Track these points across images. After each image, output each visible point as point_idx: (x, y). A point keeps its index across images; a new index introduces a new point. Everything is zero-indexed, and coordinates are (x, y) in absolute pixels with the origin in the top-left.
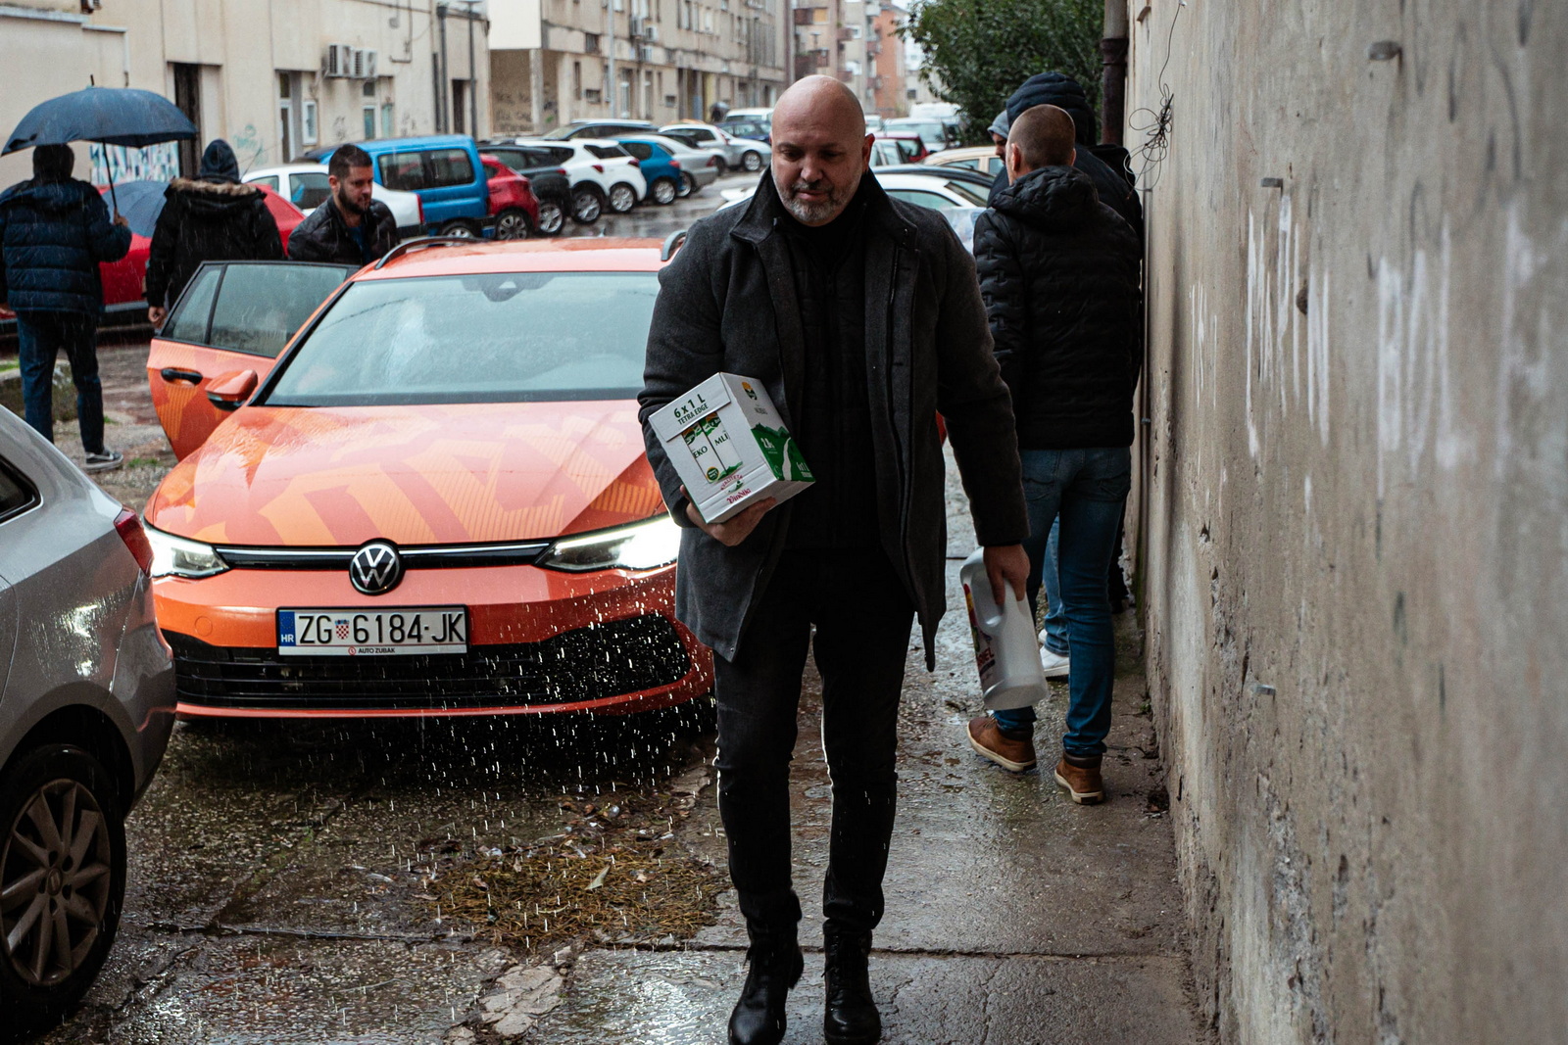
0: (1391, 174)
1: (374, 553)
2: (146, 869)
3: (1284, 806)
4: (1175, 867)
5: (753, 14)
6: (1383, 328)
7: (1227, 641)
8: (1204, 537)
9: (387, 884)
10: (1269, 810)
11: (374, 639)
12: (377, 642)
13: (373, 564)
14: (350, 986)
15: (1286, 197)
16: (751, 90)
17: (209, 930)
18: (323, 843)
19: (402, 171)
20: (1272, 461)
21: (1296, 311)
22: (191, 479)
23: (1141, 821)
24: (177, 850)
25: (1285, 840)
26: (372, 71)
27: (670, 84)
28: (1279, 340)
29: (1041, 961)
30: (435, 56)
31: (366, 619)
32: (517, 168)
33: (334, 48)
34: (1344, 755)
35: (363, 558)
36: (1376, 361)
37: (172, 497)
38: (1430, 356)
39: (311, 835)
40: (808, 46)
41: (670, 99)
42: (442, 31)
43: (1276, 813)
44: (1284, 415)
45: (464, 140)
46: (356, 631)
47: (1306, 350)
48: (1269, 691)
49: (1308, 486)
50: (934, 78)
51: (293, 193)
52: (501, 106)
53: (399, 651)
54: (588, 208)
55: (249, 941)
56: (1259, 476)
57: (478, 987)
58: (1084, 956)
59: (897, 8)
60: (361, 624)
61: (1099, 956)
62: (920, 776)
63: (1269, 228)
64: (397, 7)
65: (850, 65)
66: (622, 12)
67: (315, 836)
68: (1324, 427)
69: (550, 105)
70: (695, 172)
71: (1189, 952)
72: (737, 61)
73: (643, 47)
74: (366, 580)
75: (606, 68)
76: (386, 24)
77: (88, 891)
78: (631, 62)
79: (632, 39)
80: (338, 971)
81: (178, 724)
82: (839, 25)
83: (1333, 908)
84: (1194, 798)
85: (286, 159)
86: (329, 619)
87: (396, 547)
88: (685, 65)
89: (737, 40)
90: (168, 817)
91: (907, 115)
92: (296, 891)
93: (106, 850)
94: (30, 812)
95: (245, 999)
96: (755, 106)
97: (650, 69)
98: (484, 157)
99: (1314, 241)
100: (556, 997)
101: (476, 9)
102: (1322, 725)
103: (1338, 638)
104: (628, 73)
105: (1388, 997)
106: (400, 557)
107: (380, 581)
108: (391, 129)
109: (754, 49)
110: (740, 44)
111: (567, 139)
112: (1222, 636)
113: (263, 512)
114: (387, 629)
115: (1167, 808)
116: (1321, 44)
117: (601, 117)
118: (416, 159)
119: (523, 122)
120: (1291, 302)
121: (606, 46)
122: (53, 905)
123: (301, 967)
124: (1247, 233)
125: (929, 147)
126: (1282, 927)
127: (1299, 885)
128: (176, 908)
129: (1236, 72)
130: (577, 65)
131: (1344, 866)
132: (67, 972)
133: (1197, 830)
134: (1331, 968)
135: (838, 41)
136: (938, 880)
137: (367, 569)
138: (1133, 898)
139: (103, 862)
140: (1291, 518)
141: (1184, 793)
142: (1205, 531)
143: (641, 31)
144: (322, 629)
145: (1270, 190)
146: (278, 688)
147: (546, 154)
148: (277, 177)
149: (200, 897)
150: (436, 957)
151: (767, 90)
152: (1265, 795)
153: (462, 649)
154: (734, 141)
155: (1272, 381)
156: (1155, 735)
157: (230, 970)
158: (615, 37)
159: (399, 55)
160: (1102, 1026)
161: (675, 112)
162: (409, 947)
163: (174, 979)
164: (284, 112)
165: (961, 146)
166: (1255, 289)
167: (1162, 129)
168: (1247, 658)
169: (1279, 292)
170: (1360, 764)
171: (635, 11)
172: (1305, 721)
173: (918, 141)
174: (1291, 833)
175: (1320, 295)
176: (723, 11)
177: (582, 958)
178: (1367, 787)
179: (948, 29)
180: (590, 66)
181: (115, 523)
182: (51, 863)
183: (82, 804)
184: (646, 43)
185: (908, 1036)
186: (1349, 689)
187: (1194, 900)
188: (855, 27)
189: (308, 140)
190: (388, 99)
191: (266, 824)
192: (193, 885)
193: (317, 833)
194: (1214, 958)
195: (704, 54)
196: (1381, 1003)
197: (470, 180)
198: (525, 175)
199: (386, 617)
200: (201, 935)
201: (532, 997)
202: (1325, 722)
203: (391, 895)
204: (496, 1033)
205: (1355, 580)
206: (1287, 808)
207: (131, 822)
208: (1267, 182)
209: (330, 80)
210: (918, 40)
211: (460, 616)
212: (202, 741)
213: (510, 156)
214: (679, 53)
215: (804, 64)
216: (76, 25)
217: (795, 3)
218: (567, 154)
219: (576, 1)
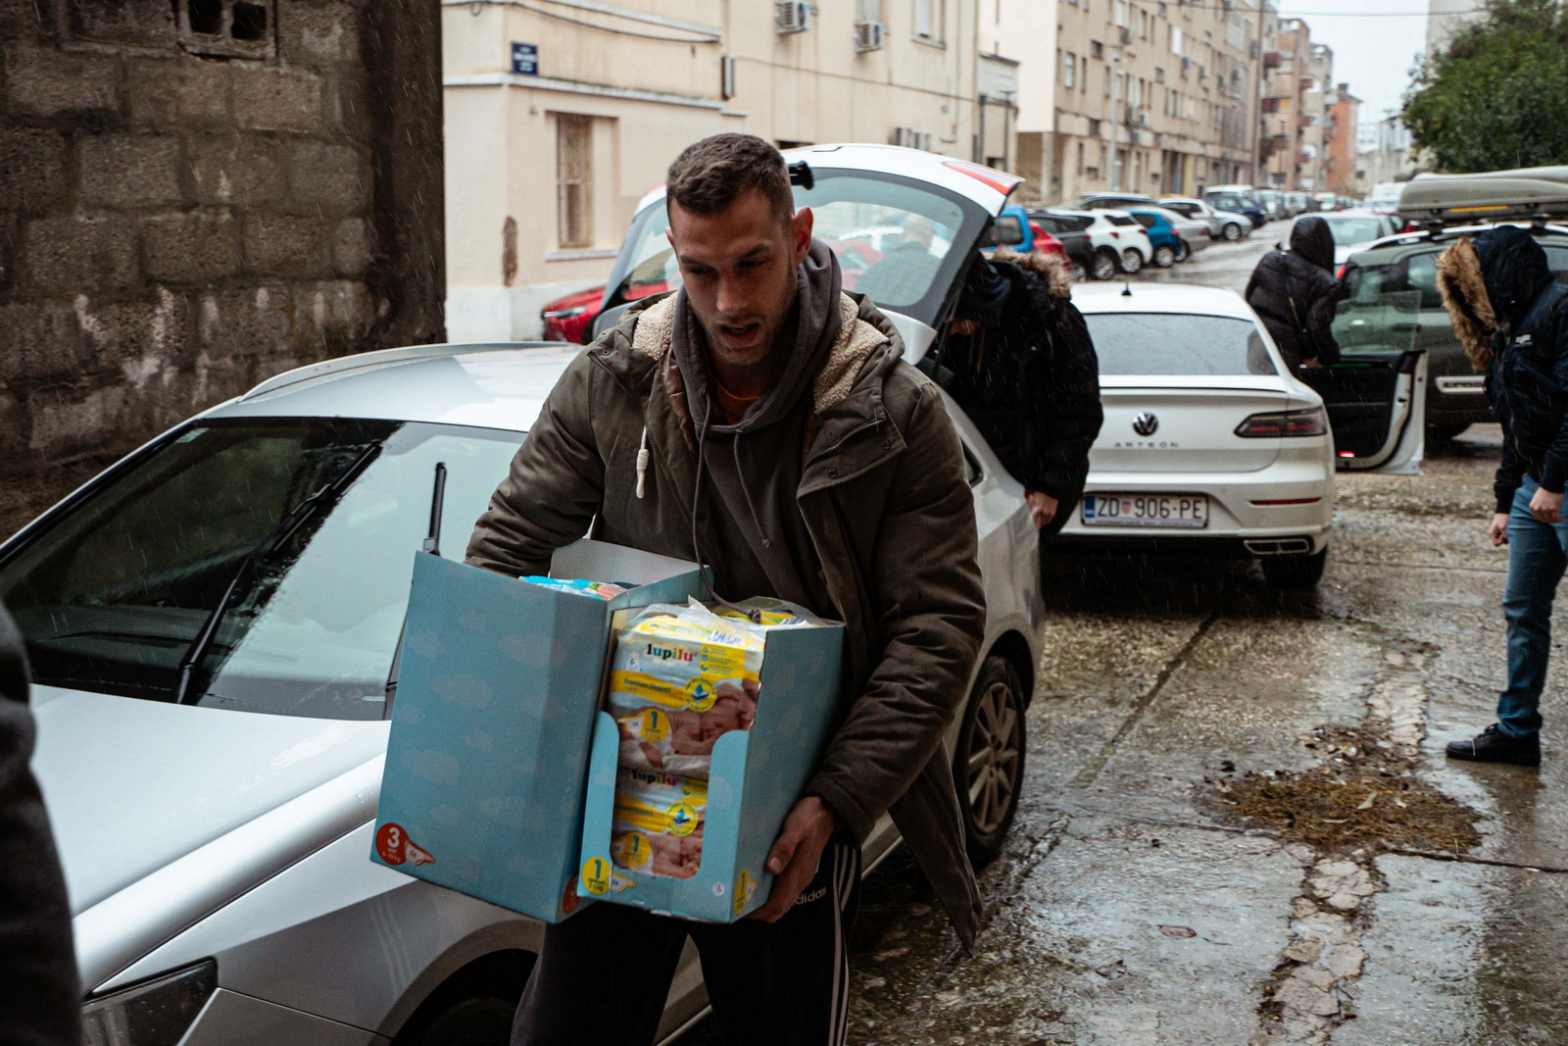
5: (1228, 103)
16: (1223, 170)
27: (1156, 163)
32: (1052, 232)
33: (899, 130)
40: (1273, 131)
41: (1155, 176)
42: (982, 116)
54: (1104, 269)
59: (1351, 97)
64: (949, 96)
65: (1307, 149)
66: (1120, 101)
69: (1056, 180)
70: (1190, 240)
72: (1212, 143)
73: (1135, 131)
75: (1104, 149)
76: (939, 111)
78: (1125, 144)
79: (1127, 124)
82: (1300, 113)
88: (1169, 147)
89: (1213, 126)
96: (1226, 183)
97: (1139, 149)
101: (1011, 98)
104: (1122, 154)
109: (1227, 132)
110: (1216, 129)
111: (1081, 210)
117: (1103, 191)
119: (1032, 195)
121: (1106, 131)
130: (1081, 146)
135: (1299, 127)
143: (1135, 118)
147: (1073, 222)
151: (1236, 169)
154: (1218, 214)
158: (1113, 123)
159: (948, 136)
161: (1158, 187)
171: (1130, 100)
176: (1204, 100)
180: (1091, 147)
184: (1138, 128)
188: (1314, 115)
195: (1185, 138)
197: (1019, 242)
198: (1061, 239)
213: (1045, 222)
214: (1165, 137)
215: (1268, 147)
216: (716, 109)
217: (1263, 93)
218: (1090, 221)
219: (1083, 91)
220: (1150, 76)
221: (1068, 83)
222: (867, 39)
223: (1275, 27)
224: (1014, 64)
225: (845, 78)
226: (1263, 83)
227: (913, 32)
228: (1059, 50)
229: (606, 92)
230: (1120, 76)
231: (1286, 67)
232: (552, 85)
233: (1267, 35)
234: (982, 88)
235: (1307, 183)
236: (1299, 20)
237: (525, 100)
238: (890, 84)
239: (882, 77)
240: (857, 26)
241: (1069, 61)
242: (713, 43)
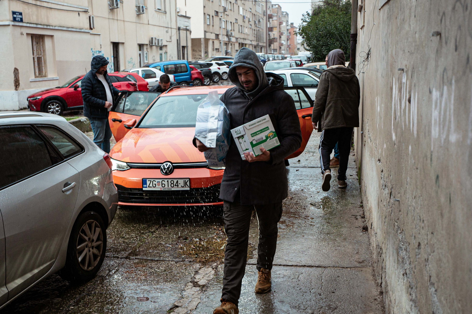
0: (437, 66)
1: (167, 165)
2: (111, 243)
3: (402, 230)
4: (370, 246)
5: (258, 29)
6: (434, 106)
7: (385, 188)
8: (379, 161)
9: (170, 247)
10: (397, 231)
11: (166, 186)
12: (167, 187)
13: (166, 167)
14: (162, 272)
15: (405, 73)
16: (257, 48)
17: (126, 258)
18: (154, 237)
19: (169, 69)
20: (400, 142)
21: (407, 102)
22: (121, 146)
23: (361, 234)
24: (118, 238)
25: (402, 239)
26: (162, 44)
27: (237, 47)
28: (402, 110)
29: (336, 269)
30: (177, 40)
31: (164, 181)
32: (198, 68)
33: (152, 38)
34: (420, 217)
35: (164, 166)
36: (431, 115)
37: (116, 150)
38: (448, 113)
39: (151, 235)
40: (272, 37)
41: (237, 51)
42: (179, 33)
43: (399, 232)
44: (403, 130)
45: (185, 61)
46: (162, 184)
47: (410, 113)
48: (398, 201)
49: (410, 148)
50: (305, 44)
51: (142, 75)
52: (194, 53)
53: (173, 189)
54: (216, 79)
55: (137, 261)
56: (395, 146)
57: (194, 273)
58: (347, 268)
59: (295, 27)
60: (163, 182)
61: (350, 268)
62: (304, 222)
63: (399, 82)
64: (168, 28)
65: (283, 42)
66: (225, 28)
67: (152, 235)
68: (415, 133)
69: (206, 52)
71: (374, 267)
72: (254, 41)
73: (230, 37)
74: (164, 171)
75: (220, 43)
76: (165, 32)
77: (98, 247)
78: (227, 41)
79: (227, 35)
80: (159, 269)
81: (118, 207)
82: (280, 31)
83: (416, 256)
84: (375, 228)
85: (140, 67)
86: (155, 181)
87: (172, 163)
88: (240, 42)
89: (254, 35)
90: (116, 230)
91: (297, 55)
92: (148, 249)
93: (102, 237)
94: (84, 228)
95: (136, 275)
97: (232, 43)
98: (190, 66)
99: (413, 84)
100: (213, 276)
101: (188, 28)
102: (413, 209)
103: (419, 187)
104: (226, 44)
105: (432, 278)
106: (173, 166)
107: (168, 172)
108: (166, 59)
109: (258, 38)
110: (254, 37)
111: (211, 61)
112: (384, 187)
113: (139, 154)
114: (170, 184)
115: (367, 231)
116: (416, 33)
117: (219, 55)
118: (173, 66)
119: (200, 57)
120: (406, 100)
121: (220, 37)
122: (89, 251)
123: (150, 267)
124: (393, 83)
125: (303, 63)
126: (401, 260)
127: (406, 250)
128: (119, 252)
129: (390, 41)
130: (213, 42)
131: (419, 244)
132: (93, 267)
133: (376, 236)
134: (415, 271)
135: (280, 36)
136: (309, 248)
137: (165, 169)
138: (359, 253)
139: (101, 240)
140: (405, 156)
141: (372, 227)
142: (379, 160)
143: (229, 33)
144: (154, 184)
145: (400, 72)
146: (143, 198)
147: (205, 65)
148: (138, 71)
149: (124, 250)
150: (183, 265)
151: (261, 48)
152: (396, 227)
153: (189, 189)
155: (400, 121)
156: (364, 212)
157: (132, 268)
158: (223, 35)
159: (169, 40)
160: (352, 285)
162: (176, 263)
163: (119, 269)
164: (140, 54)
165: (312, 62)
166: (395, 97)
167: (368, 57)
168: (391, 192)
169: (402, 98)
170: (425, 219)
171: (228, 28)
172: (408, 208)
173: (301, 61)
174: (404, 237)
175: (415, 99)
176: (250, 28)
177: (219, 266)
178: (426, 225)
179: (309, 32)
180: (216, 42)
181: (103, 157)
182: (89, 241)
183: (96, 226)
184: (230, 36)
185: (302, 287)
186: (421, 199)
187: (375, 254)
188: (284, 32)
189: (146, 61)
190: (166, 51)
191: (140, 232)
192: (123, 247)
193: (152, 234)
194: (381, 269)
195: (245, 39)
196: (430, 280)
197: (187, 72)
198: (200, 70)
199: (170, 181)
200: (125, 259)
201: (207, 276)
202: (414, 208)
203: (171, 250)
204: (198, 284)
205: (424, 172)
206: (403, 230)
207: (108, 231)
208: (400, 69)
209: (151, 46)
210: (301, 35)
211: (188, 181)
212: (124, 211)
213: (197, 65)
214: (239, 39)
215: (271, 41)
216: (89, 33)
217: (268, 26)
218: (211, 65)
219: (213, 26)
220: (234, 21)
221: (208, 23)
222: (140, 10)
223: (271, 7)
224: (189, 18)
225: (134, 22)
226: (268, 23)
227: (155, 9)
228: (204, 14)
229: (48, 27)
230: (224, 21)
231: (275, 18)
232: (28, 25)
233: (269, 9)
234: (179, 25)
235: (283, 52)
236: (278, 4)
237: (19, 30)
238: (149, 24)
239: (146, 22)
240: (136, 6)
241: (208, 17)
242: (86, 12)
